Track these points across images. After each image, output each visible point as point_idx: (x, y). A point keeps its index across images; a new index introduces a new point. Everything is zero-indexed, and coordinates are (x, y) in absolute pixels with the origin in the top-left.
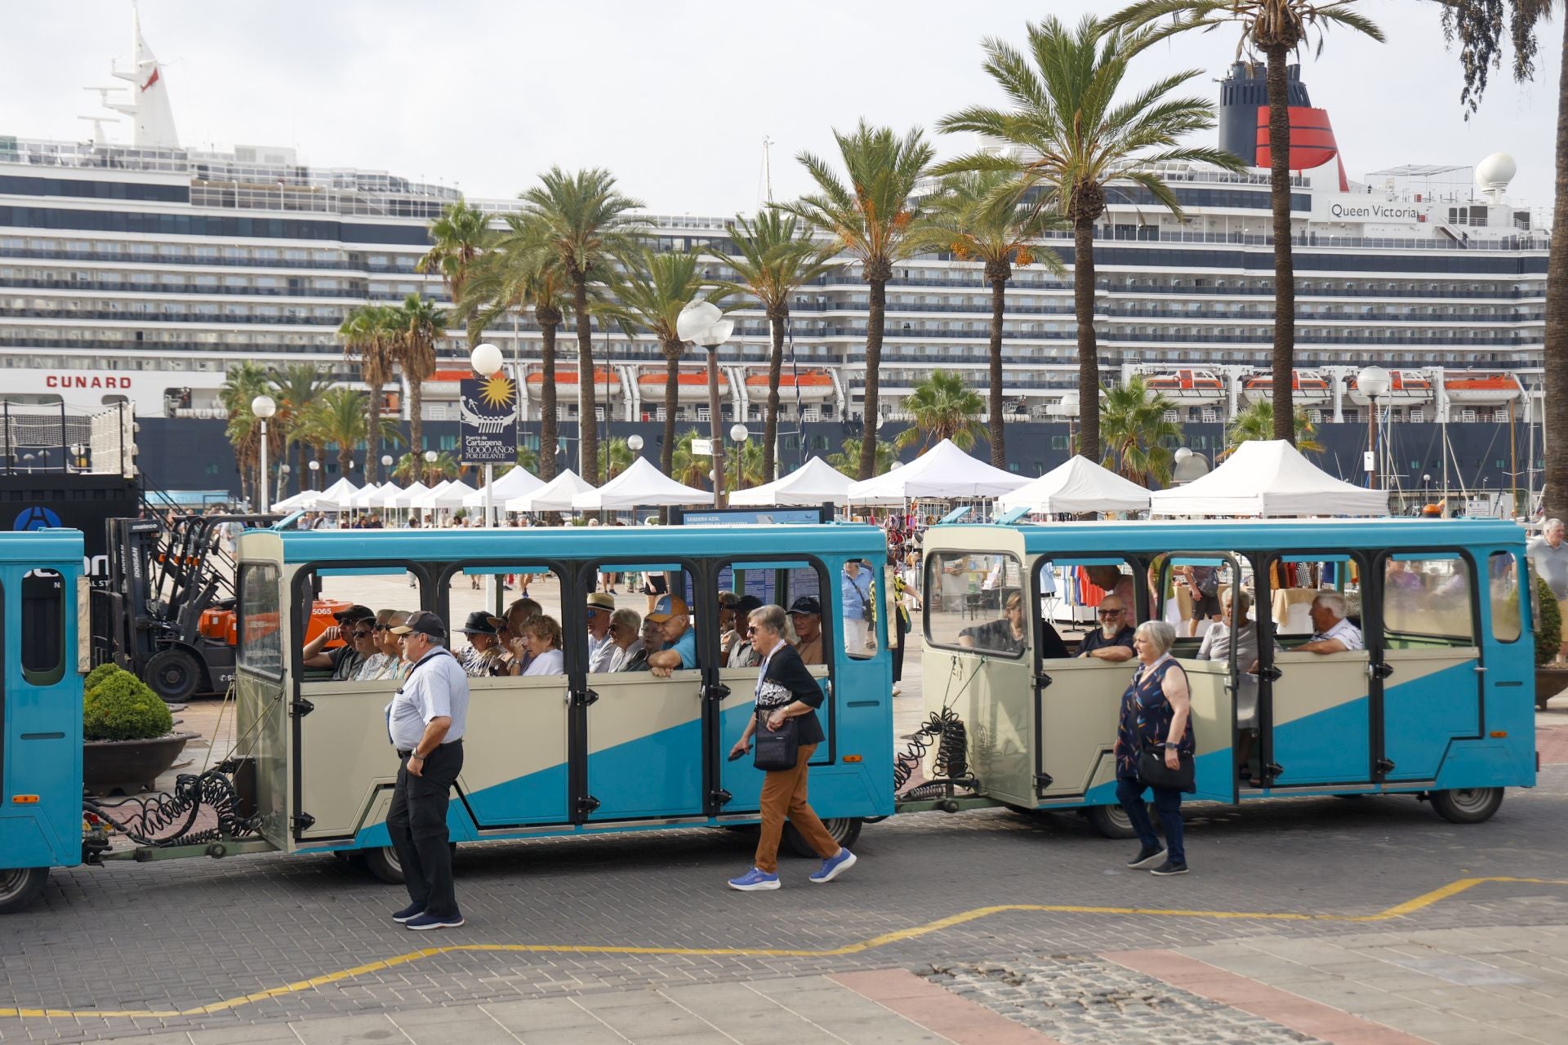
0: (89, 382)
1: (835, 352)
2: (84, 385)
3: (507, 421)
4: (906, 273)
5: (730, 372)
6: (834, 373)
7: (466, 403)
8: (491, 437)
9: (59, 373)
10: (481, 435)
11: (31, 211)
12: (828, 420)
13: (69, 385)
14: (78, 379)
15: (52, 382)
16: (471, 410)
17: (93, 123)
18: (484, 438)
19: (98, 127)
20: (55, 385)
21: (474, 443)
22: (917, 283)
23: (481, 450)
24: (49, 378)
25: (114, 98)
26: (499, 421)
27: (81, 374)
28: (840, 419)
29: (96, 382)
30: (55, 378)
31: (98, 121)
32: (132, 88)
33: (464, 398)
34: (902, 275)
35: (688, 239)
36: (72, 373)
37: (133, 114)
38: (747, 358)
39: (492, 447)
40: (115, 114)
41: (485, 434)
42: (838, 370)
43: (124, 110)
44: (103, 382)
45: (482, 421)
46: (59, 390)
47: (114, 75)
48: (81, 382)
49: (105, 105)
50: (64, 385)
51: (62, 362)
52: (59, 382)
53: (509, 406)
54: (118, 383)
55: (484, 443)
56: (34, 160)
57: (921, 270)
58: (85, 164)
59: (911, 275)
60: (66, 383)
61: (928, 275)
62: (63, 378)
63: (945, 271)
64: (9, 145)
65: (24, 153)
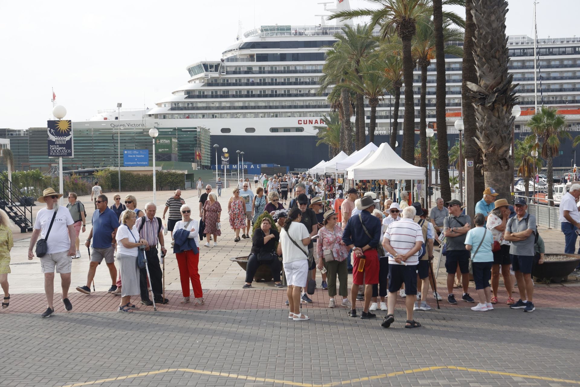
0: (314, 122)
3: (68, 138)
7: (50, 131)
8: (61, 145)
9: (302, 119)
10: (56, 145)
11: (293, 55)
13: (306, 123)
14: (310, 121)
15: (300, 122)
16: (52, 134)
17: (320, 17)
18: (58, 146)
20: (301, 123)
21: (53, 148)
23: (56, 151)
24: (299, 121)
26: (64, 139)
27: (311, 119)
29: (316, 122)
30: (301, 121)
32: (336, 2)
33: (49, 129)
36: (308, 119)
39: (61, 150)
41: (58, 144)
44: (319, 122)
45: (57, 139)
46: (302, 125)
48: (311, 122)
49: (325, 10)
50: (304, 123)
51: (305, 114)
52: (303, 122)
53: (68, 132)
55: (58, 148)
56: (296, 34)
58: (313, 35)
60: (305, 123)
62: (304, 121)
64: (289, 29)
65: (293, 31)
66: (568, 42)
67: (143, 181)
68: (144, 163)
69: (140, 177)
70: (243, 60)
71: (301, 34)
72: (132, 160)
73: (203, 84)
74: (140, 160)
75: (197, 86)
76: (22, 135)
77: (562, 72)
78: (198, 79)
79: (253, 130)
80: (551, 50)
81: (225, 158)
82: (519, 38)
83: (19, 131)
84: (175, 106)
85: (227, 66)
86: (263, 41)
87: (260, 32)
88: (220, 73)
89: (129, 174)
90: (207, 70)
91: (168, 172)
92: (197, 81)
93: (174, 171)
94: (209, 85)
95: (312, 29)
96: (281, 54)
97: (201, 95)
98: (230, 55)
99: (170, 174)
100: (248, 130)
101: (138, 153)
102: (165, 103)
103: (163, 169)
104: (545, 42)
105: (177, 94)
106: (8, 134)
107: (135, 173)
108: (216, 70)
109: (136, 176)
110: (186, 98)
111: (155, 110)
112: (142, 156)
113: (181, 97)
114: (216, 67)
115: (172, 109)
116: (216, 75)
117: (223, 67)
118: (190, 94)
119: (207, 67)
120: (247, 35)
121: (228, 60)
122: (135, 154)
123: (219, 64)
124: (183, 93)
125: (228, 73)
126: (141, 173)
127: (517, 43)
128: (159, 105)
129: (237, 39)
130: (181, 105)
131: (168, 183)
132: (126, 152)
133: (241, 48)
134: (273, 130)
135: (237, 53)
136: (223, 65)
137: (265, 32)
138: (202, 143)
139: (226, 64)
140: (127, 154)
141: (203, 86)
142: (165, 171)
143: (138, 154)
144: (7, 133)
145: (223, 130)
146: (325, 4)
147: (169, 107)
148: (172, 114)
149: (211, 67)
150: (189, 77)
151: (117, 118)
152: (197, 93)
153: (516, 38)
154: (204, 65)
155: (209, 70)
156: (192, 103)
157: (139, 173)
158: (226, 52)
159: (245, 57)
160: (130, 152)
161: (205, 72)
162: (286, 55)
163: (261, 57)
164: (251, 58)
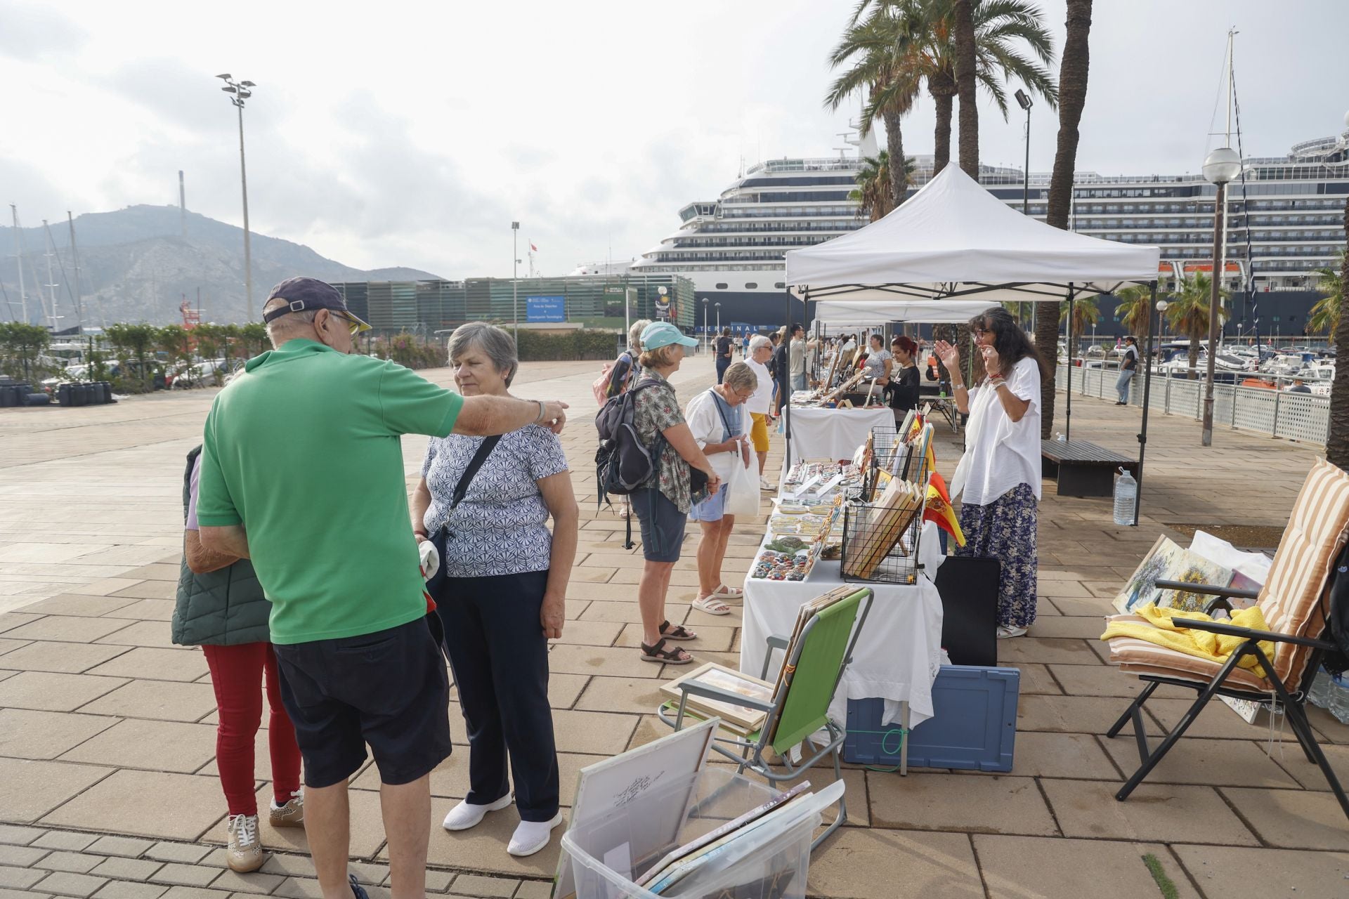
1: (1241, 252)
4: (1294, 203)
5: (1174, 264)
6: (1241, 264)
11: (805, 194)
12: (1235, 291)
19: (842, 153)
22: (1300, 208)
25: (850, 138)
28: (1243, 290)
31: (842, 150)
32: (858, 132)
34: (1291, 204)
35: (1152, 189)
37: (858, 145)
38: (1185, 256)
40: (850, 146)
42: (1243, 262)
43: (854, 143)
47: (850, 126)
49: (846, 142)
56: (809, 169)
57: (1304, 200)
58: (831, 169)
59: (1297, 204)
61: (1308, 203)
63: (1321, 200)
64: (801, 162)
65: (806, 165)
66: (1145, 181)
67: (554, 345)
68: (557, 317)
69: (549, 339)
70: (743, 201)
71: (816, 169)
72: (540, 312)
73: (695, 230)
74: (551, 312)
75: (689, 232)
76: (460, 287)
77: (1136, 219)
78: (689, 224)
79: (754, 285)
80: (1124, 192)
81: (662, 304)
82: (1085, 176)
83: (457, 283)
84: (663, 257)
85: (724, 209)
86: (769, 177)
87: (765, 168)
88: (716, 216)
89: (533, 334)
90: (700, 214)
91: (593, 331)
92: (690, 227)
93: (601, 330)
94: (703, 231)
95: (829, 162)
96: (790, 193)
97: (693, 243)
98: (728, 196)
99: (594, 334)
100: (748, 286)
101: (547, 301)
102: (651, 254)
103: (585, 326)
104: (1116, 181)
105: (666, 243)
106: (443, 287)
107: (542, 333)
108: (711, 213)
109: (543, 337)
110: (676, 247)
111: (640, 262)
112: (554, 306)
113: (670, 247)
114: (711, 209)
115: (659, 260)
116: (710, 218)
117: (720, 210)
118: (680, 242)
119: (700, 209)
120: (751, 172)
121: (726, 201)
122: (544, 304)
123: (714, 206)
124: (672, 242)
125: (725, 217)
126: (550, 334)
127: (1083, 182)
128: (645, 256)
129: (740, 177)
130: (670, 256)
131: (591, 349)
132: (530, 300)
133: (741, 187)
134: (778, 285)
135: (737, 194)
136: (720, 206)
137: (771, 167)
138: (679, 297)
139: (724, 205)
140: (532, 304)
141: (695, 232)
142: (587, 330)
143: (548, 304)
144: (441, 285)
145: (719, 286)
146: (845, 135)
147: (655, 258)
148: (659, 267)
149: (705, 209)
150: (682, 223)
151: (596, 272)
152: (689, 242)
153: (1082, 176)
154: (697, 206)
155: (703, 213)
156: (682, 253)
157: (547, 332)
158: (724, 193)
159: (747, 197)
160: (536, 300)
161: (698, 216)
162: (796, 194)
163: (766, 198)
164: (754, 198)
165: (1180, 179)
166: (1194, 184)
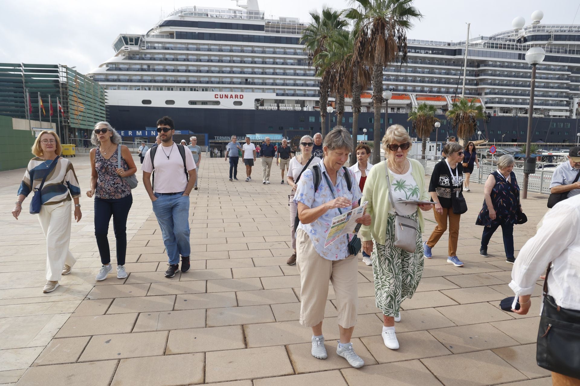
0: (229, 97)
1: (479, 92)
2: (227, 98)
6: (480, 99)
9: (219, 93)
11: (210, 34)
13: (222, 98)
14: (225, 95)
20: (218, 98)
24: (215, 95)
27: (226, 93)
29: (231, 97)
30: (218, 95)
36: (224, 93)
44: (234, 97)
46: (219, 99)
48: (226, 97)
50: (220, 98)
51: (220, 89)
52: (219, 96)
54: (239, 97)
60: (221, 97)
62: (220, 95)
70: (163, 37)
73: (124, 57)
75: (120, 59)
78: (120, 52)
79: (172, 102)
84: (98, 78)
85: (148, 42)
86: (183, 20)
88: (140, 47)
90: (127, 44)
92: (119, 55)
94: (130, 58)
96: (199, 33)
100: (168, 102)
108: (136, 44)
110: (108, 70)
113: (103, 70)
114: (136, 40)
116: (135, 48)
117: (143, 42)
119: (126, 40)
121: (150, 36)
123: (139, 38)
124: (105, 66)
125: (148, 48)
130: (103, 77)
133: (161, 26)
134: (192, 103)
135: (157, 31)
136: (143, 40)
139: (147, 39)
141: (124, 59)
145: (144, 102)
149: (131, 40)
154: (124, 38)
155: (129, 43)
159: (165, 34)
161: (126, 46)
162: (203, 34)
163: (180, 35)
164: (171, 35)
165: (449, 44)
166: (457, 48)
